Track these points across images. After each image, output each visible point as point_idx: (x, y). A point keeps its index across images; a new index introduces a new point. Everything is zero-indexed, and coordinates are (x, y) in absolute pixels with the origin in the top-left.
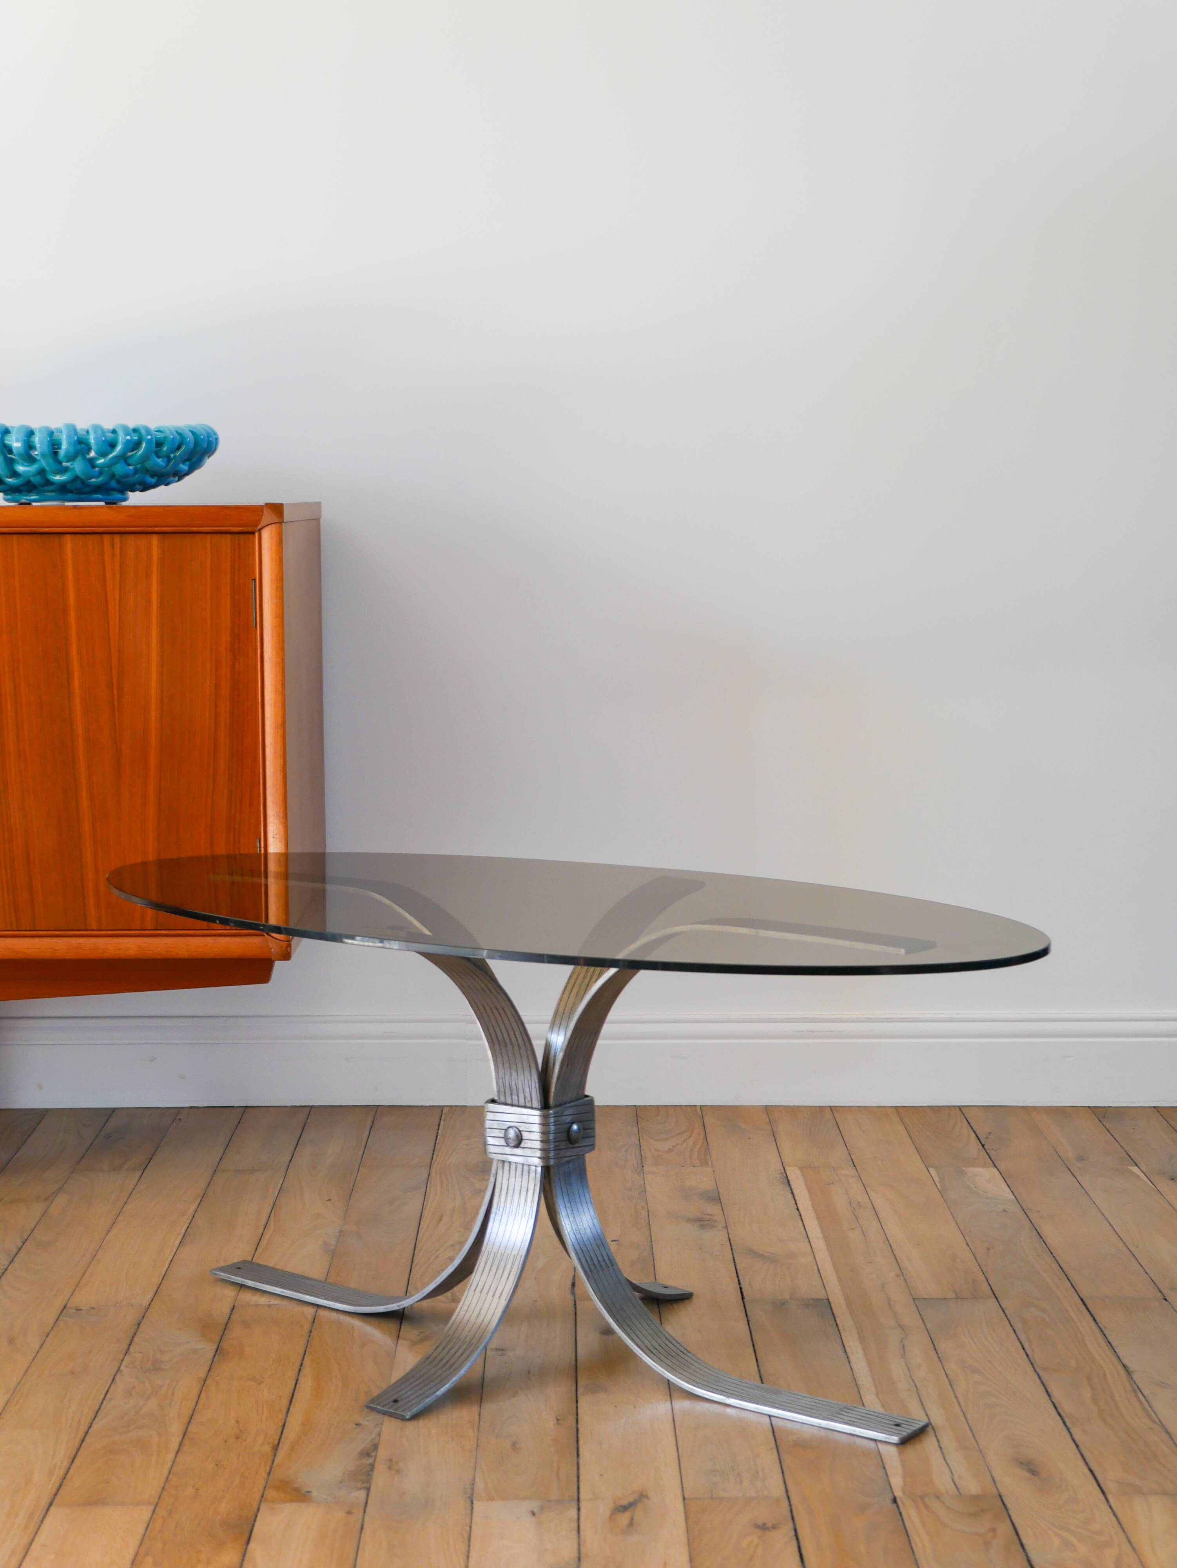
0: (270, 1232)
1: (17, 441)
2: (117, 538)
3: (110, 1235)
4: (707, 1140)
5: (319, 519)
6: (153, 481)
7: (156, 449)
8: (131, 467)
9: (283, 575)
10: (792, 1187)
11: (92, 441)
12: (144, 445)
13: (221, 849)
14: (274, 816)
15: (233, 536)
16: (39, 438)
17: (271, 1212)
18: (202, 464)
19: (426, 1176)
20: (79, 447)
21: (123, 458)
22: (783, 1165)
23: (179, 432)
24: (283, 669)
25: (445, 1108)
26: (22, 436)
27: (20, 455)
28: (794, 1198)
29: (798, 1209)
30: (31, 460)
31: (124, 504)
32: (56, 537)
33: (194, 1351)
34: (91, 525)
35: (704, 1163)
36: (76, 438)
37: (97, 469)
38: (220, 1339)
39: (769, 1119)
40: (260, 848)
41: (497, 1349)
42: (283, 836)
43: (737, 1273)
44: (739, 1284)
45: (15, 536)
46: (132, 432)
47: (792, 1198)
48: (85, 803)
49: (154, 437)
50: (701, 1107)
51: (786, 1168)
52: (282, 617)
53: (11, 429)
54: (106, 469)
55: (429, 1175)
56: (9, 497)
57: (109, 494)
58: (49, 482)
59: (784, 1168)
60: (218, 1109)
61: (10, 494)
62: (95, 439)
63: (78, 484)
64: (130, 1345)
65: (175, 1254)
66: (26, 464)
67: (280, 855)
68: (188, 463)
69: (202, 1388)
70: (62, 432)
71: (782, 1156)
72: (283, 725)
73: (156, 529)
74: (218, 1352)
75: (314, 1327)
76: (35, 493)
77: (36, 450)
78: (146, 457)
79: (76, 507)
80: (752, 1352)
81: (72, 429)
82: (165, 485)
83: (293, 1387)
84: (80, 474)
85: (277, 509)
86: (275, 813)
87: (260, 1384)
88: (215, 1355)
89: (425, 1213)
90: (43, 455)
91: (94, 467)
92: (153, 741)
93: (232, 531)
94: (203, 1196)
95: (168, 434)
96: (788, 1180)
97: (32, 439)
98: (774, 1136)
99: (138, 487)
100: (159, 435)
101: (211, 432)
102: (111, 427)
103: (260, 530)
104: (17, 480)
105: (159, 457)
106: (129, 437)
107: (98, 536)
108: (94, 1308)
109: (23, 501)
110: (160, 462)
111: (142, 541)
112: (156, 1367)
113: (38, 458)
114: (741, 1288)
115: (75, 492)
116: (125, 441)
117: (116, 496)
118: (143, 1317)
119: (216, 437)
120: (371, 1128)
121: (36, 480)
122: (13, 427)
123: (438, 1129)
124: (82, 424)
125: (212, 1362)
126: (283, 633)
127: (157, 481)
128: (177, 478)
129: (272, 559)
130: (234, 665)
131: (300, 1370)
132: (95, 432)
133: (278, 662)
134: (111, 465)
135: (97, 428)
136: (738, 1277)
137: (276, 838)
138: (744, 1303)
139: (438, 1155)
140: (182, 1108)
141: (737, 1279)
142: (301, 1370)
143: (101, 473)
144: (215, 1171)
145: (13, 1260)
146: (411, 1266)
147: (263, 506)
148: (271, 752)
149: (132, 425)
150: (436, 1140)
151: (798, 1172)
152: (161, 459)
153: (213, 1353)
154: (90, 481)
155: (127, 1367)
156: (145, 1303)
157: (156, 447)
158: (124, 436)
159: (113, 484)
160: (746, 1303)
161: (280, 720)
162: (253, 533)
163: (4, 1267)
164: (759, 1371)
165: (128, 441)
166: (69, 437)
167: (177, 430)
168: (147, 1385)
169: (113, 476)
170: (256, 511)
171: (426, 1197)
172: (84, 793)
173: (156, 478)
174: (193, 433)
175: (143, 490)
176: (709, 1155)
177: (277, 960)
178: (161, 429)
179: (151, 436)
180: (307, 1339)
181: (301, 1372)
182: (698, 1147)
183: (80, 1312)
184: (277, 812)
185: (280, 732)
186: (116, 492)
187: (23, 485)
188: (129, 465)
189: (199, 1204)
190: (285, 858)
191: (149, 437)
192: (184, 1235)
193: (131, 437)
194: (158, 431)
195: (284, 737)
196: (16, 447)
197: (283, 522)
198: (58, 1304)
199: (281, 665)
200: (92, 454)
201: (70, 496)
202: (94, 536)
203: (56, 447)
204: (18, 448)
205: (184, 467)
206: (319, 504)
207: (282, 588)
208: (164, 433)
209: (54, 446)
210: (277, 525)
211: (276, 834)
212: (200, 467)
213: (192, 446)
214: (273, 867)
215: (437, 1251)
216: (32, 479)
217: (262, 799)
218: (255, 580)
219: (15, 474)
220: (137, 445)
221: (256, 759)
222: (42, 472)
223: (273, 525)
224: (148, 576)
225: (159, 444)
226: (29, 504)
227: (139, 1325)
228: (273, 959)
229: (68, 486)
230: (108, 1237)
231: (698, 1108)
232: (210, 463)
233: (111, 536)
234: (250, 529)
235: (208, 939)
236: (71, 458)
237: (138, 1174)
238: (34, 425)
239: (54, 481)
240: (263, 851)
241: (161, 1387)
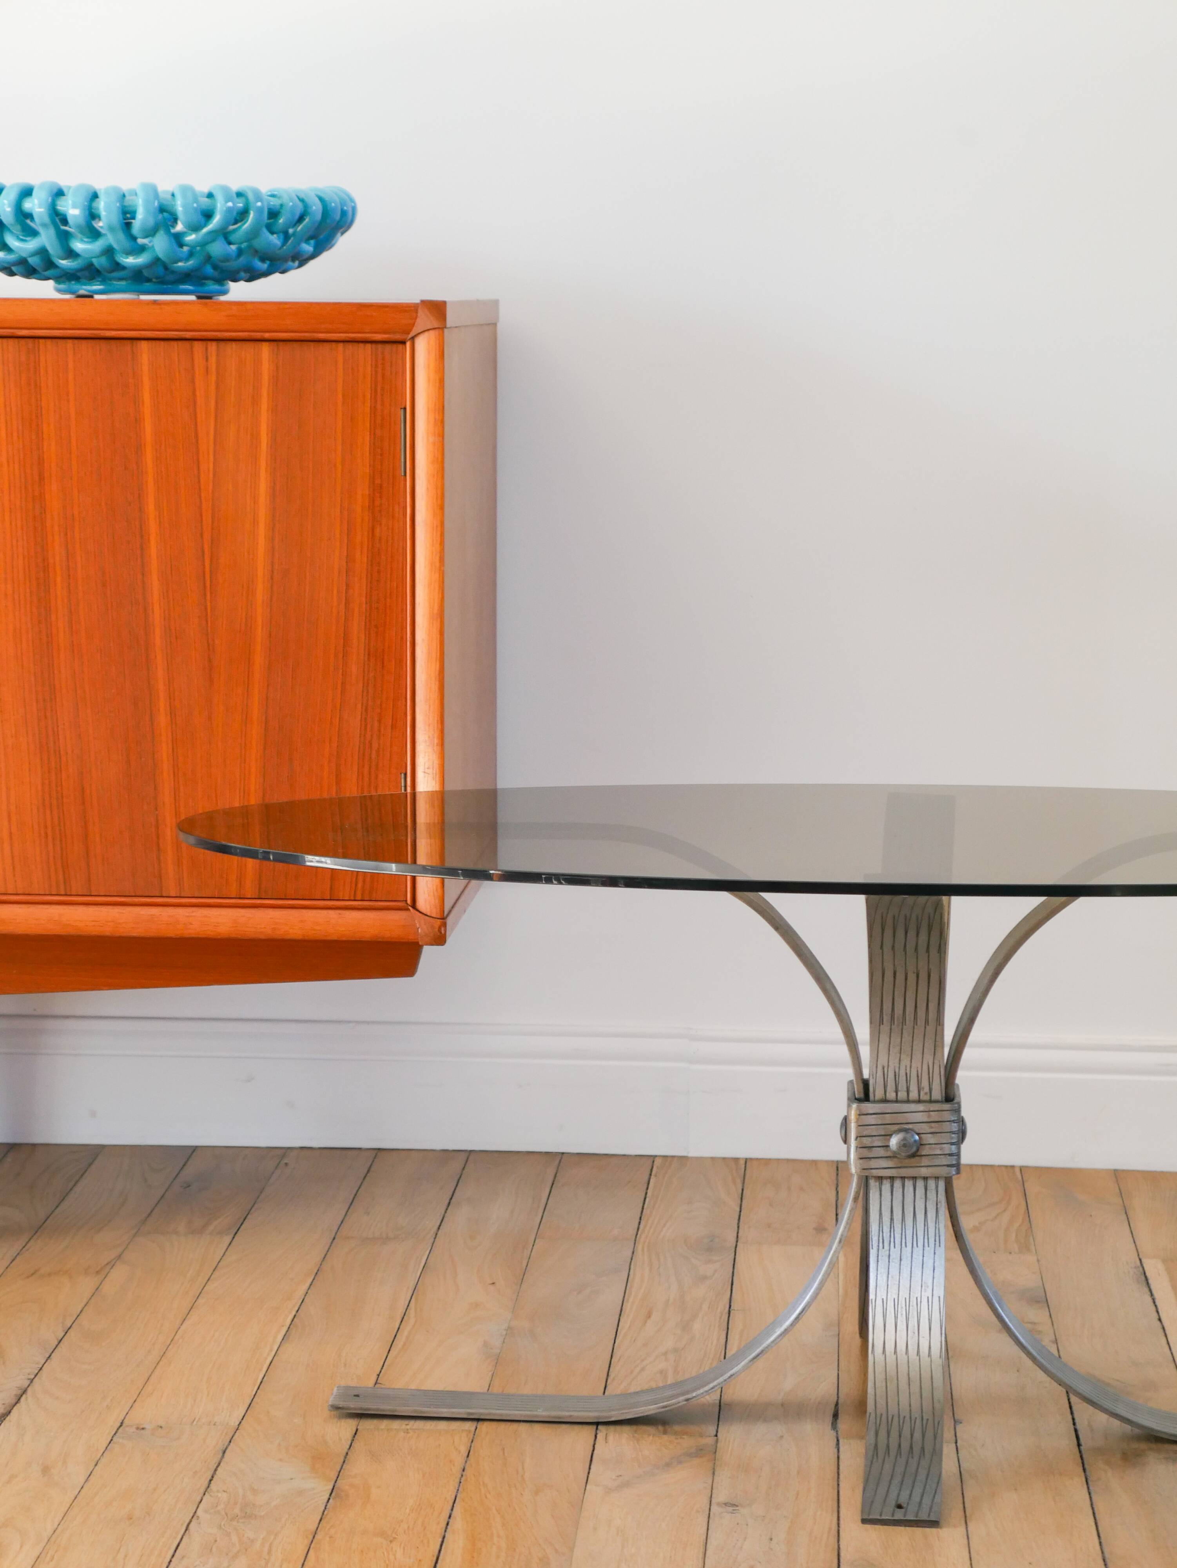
0: (408, 1328)
1: (74, 207)
2: (213, 347)
3: (187, 1323)
4: (1029, 1217)
5: (495, 325)
6: (264, 266)
7: (269, 221)
8: (233, 247)
9: (443, 402)
10: (1152, 1287)
11: (179, 209)
12: (252, 215)
13: (351, 790)
14: (426, 741)
15: (374, 346)
16: (105, 203)
17: (411, 1298)
18: (333, 242)
19: (630, 1254)
20: (160, 216)
21: (224, 234)
22: (1138, 1255)
23: (301, 197)
24: (442, 535)
25: (657, 1158)
26: (82, 199)
27: (79, 227)
28: (1154, 1302)
29: (1160, 1320)
30: (95, 234)
31: (223, 298)
32: (128, 345)
33: (301, 1493)
34: (176, 327)
35: (1025, 1249)
36: (156, 204)
37: (185, 249)
38: (336, 1475)
39: (1120, 1189)
40: (406, 786)
41: (726, 1504)
42: (438, 770)
43: (1071, 1407)
44: (1074, 1424)
45: (70, 341)
46: (235, 196)
47: (1152, 1304)
48: (162, 719)
49: (266, 204)
50: (1021, 1169)
51: (1143, 1260)
52: (443, 462)
53: (65, 190)
54: (198, 248)
55: (633, 1253)
56: (62, 286)
57: (203, 285)
58: (118, 267)
59: (1140, 1260)
60: (338, 1152)
61: (63, 282)
62: (184, 206)
63: (160, 270)
64: (211, 1480)
65: (276, 1353)
66: (86, 240)
67: (433, 793)
68: (312, 242)
69: (311, 1544)
70: (136, 194)
71: (1137, 1243)
72: (440, 616)
73: (267, 335)
74: (333, 1494)
75: (468, 1462)
76: (98, 281)
77: (100, 219)
78: (254, 233)
79: (155, 302)
80: (1093, 1524)
81: (152, 190)
82: (281, 273)
83: (438, 1547)
84: (161, 256)
85: (438, 309)
86: (427, 739)
87: (391, 1542)
88: (329, 1499)
89: (627, 1306)
90: (111, 229)
91: (181, 245)
92: (260, 634)
93: (374, 339)
94: (316, 1273)
95: (285, 199)
96: (1146, 1277)
97: (94, 205)
98: (1126, 1213)
99: (242, 274)
100: (274, 202)
101: (346, 197)
102: (206, 190)
103: (413, 338)
104: (73, 262)
105: (272, 233)
106: (230, 204)
107: (187, 344)
108: (161, 1427)
109: (82, 292)
110: (275, 240)
111: (247, 351)
112: (248, 1514)
113: (103, 231)
114: (1076, 1431)
115: (154, 280)
116: (225, 209)
117: (212, 287)
118: (230, 1442)
119: (353, 204)
120: (553, 1184)
121: (100, 262)
122: (69, 188)
123: (647, 1189)
124: (165, 186)
125: (325, 1508)
126: (443, 485)
127: (270, 266)
128: (297, 263)
129: (429, 380)
130: (373, 529)
131: (448, 1524)
132: (184, 196)
133: (435, 525)
134: (204, 244)
135: (186, 190)
136: (1072, 1413)
137: (428, 774)
138: (1080, 1452)
139: (645, 1227)
140: (289, 1148)
141: (1070, 1417)
142: (450, 1524)
143: (191, 254)
144: (334, 1239)
145: (50, 1356)
146: (606, 1381)
147: (418, 304)
148: (422, 652)
149: (235, 187)
150: (644, 1203)
151: (1160, 1266)
152: (275, 236)
153: (328, 1496)
154: (175, 265)
155: (206, 1511)
156: (234, 1422)
157: (269, 218)
158: (223, 202)
159: (209, 270)
160: (1083, 1452)
161: (436, 607)
162: (403, 343)
163: (37, 1366)
164: (1103, 1552)
165: (229, 210)
166: (147, 203)
167: (299, 195)
168: (234, 1538)
169: (208, 258)
170: (408, 311)
171: (629, 1284)
172: (162, 704)
173: (268, 262)
174: (321, 199)
175: (250, 280)
176: (1031, 1238)
177: (426, 945)
178: (276, 193)
179: (261, 202)
180: (458, 1481)
181: (449, 1527)
182: (1016, 1225)
183: (142, 1431)
184: (429, 737)
185: (437, 624)
186: (213, 282)
187: (81, 270)
188: (230, 243)
189: (311, 1285)
190: (441, 798)
191: (259, 204)
192: (289, 1328)
193: (233, 204)
194: (273, 196)
195: (442, 633)
196: (72, 215)
197: (445, 327)
198: (112, 1422)
199: (439, 528)
200: (179, 227)
201: (147, 286)
202: (180, 343)
203: (128, 216)
204: (75, 216)
205: (308, 248)
206: (495, 303)
207: (442, 422)
208: (279, 198)
209: (127, 216)
210: (437, 332)
211: (428, 768)
212: (330, 248)
213: (318, 217)
214: (424, 815)
215: (643, 1361)
216: (95, 261)
217: (409, 718)
218: (405, 409)
219: (71, 254)
220: (243, 214)
221: (401, 662)
222: (109, 251)
223: (431, 332)
224: (255, 400)
225: (273, 214)
226: (92, 297)
227: (224, 1452)
228: (420, 943)
229: (146, 273)
230: (183, 1327)
231: (1018, 1171)
232: (343, 242)
233: (204, 343)
234: (398, 337)
235: (331, 912)
236: (151, 232)
237: (227, 1239)
238: (100, 185)
239: (125, 265)
240: (409, 790)
241: (252, 1541)
